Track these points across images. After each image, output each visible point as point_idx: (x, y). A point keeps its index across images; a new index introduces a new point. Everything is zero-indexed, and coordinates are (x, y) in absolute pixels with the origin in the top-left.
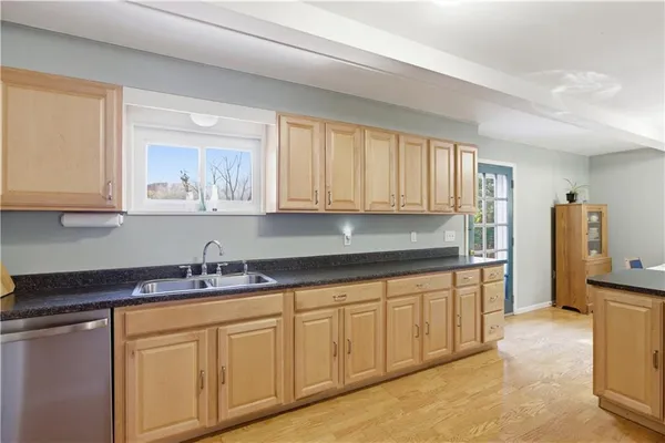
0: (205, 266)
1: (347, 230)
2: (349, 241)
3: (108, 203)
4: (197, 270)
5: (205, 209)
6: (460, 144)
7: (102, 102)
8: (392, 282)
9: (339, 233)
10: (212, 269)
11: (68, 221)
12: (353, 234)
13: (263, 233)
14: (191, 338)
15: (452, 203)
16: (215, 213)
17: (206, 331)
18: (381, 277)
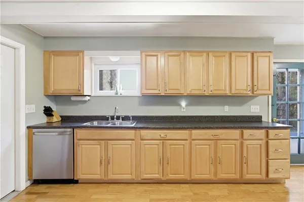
0: (115, 117)
1: (183, 103)
2: (184, 109)
3: (80, 92)
4: (113, 118)
5: (117, 94)
6: (256, 52)
7: (78, 57)
8: (194, 132)
9: (180, 105)
10: (118, 118)
11: (73, 99)
12: (186, 106)
13: (141, 104)
14: (98, 144)
15: (249, 88)
16: (121, 95)
17: (103, 142)
18: (188, 128)
